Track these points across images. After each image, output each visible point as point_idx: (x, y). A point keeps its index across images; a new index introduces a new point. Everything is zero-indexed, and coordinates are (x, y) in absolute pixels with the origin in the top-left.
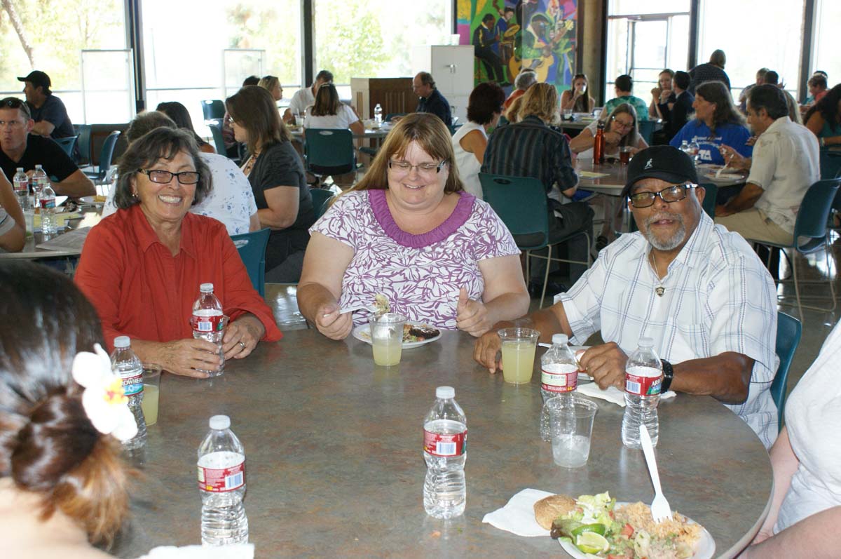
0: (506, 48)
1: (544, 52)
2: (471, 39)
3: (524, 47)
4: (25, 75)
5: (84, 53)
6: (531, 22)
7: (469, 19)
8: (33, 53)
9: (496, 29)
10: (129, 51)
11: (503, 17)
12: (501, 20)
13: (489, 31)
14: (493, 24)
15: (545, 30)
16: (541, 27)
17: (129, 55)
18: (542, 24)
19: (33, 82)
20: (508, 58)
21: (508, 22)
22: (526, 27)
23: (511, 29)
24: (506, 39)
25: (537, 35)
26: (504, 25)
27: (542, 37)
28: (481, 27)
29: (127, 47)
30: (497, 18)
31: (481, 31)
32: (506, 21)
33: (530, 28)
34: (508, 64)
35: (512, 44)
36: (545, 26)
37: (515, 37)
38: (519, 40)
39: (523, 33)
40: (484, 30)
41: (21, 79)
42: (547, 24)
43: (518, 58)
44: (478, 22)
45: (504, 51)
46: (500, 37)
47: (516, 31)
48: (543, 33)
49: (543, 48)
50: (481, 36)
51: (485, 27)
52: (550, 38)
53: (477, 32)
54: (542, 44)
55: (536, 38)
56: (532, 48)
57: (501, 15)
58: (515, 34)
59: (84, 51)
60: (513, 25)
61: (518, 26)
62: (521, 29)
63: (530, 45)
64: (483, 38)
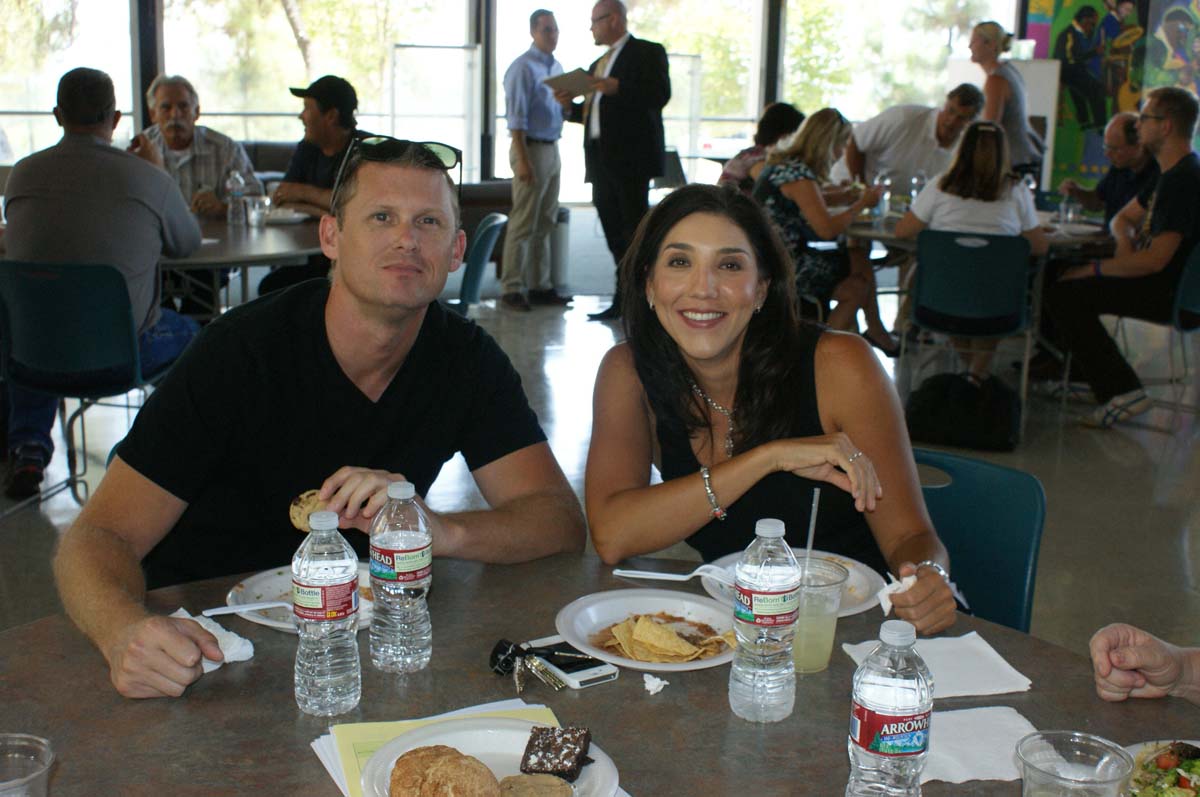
0: (1115, 67)
1: (1182, 76)
2: (1051, 50)
3: (1148, 66)
4: (305, 86)
5: (398, 51)
6: (1163, 22)
7: (1050, 14)
8: (311, 49)
9: (1099, 32)
10: (475, 48)
11: (1113, 13)
12: (1109, 18)
13: (1085, 37)
14: (1093, 25)
15: (1186, 37)
16: (1179, 31)
17: (472, 57)
18: (1181, 26)
19: (315, 97)
20: (1117, 85)
21: (1123, 20)
22: (1154, 30)
23: (1127, 33)
24: (1116, 51)
25: (1172, 45)
26: (1113, 27)
27: (1180, 50)
28: (1071, 29)
29: (470, 41)
30: (1102, 13)
31: (1070, 36)
32: (1118, 18)
33: (1161, 34)
34: (1115, 95)
35: (1126, 61)
36: (1187, 30)
37: (1133, 49)
38: (1140, 53)
39: (1149, 42)
40: (1076, 34)
41: (296, 92)
42: (1191, 27)
43: (1135, 85)
44: (1067, 19)
45: (1109, 72)
46: (1105, 47)
47: (1135, 37)
48: (1182, 42)
49: (1179, 70)
50: (1069, 44)
51: (1079, 29)
52: (1193, 52)
53: (1062, 39)
54: (1179, 63)
55: (1170, 50)
56: (1161, 69)
57: (1110, 8)
58: (1134, 43)
59: (398, 46)
60: (1131, 26)
61: (1140, 30)
62: (1145, 34)
63: (1159, 64)
64: (1073, 49)
